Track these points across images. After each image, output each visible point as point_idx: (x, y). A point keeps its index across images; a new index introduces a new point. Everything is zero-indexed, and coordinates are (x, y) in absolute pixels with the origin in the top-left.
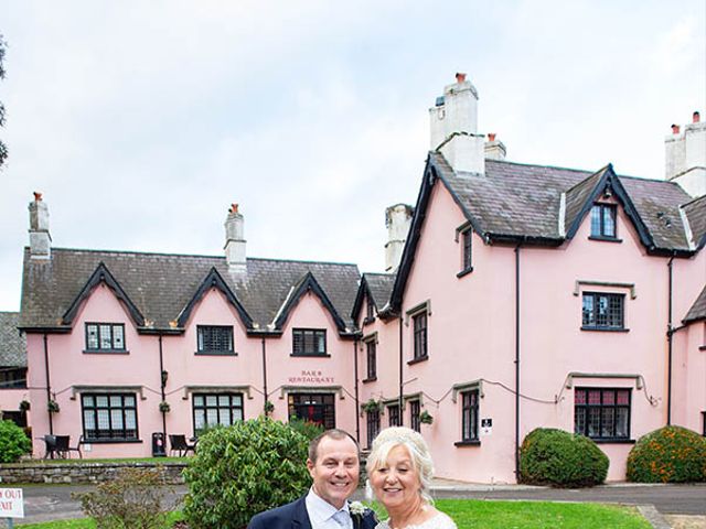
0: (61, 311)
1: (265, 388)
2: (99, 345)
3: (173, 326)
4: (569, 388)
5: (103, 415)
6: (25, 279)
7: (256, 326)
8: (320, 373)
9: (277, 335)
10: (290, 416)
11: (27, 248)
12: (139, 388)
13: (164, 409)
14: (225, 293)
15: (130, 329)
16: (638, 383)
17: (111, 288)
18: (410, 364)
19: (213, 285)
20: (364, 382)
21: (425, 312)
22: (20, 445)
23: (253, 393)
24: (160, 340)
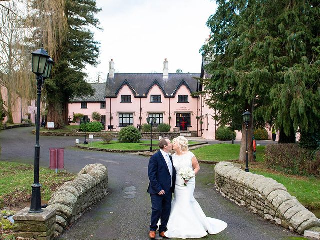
0: (115, 92)
1: (170, 112)
2: (124, 101)
3: (144, 95)
5: (124, 120)
7: (167, 95)
8: (186, 108)
9: (174, 97)
10: (177, 120)
12: (134, 112)
13: (141, 118)
14: (159, 86)
15: (133, 97)
17: (128, 86)
19: (155, 84)
22: (101, 128)
23: (166, 114)
24: (141, 99)
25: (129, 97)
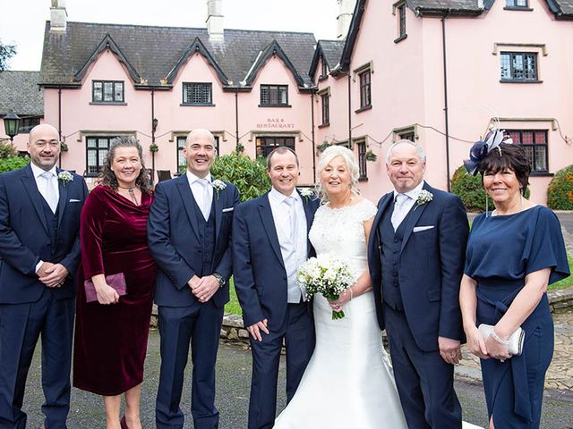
0: (73, 71)
1: (237, 132)
2: (103, 98)
3: (163, 83)
6: (45, 46)
7: (231, 83)
8: (282, 120)
9: (248, 90)
10: (257, 155)
11: (48, 22)
12: (134, 132)
13: (154, 149)
14: (206, 57)
15: (129, 85)
16: (553, 126)
17: (115, 53)
18: (357, 112)
19: (196, 51)
20: (319, 127)
21: (369, 70)
23: (227, 136)
24: (153, 94)
25: (118, 87)
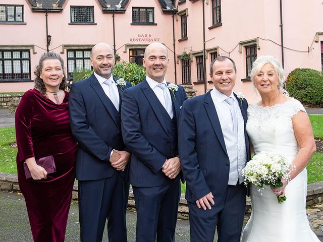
1: (114, 45)
2: (7, 18)
3: (55, 6)
4: (317, 42)
5: (8, 63)
7: (109, 6)
8: (150, 36)
9: (122, 11)
12: (32, 46)
15: (27, 9)
18: (210, 28)
20: (179, 41)
24: (46, 16)
25: (19, 10)
